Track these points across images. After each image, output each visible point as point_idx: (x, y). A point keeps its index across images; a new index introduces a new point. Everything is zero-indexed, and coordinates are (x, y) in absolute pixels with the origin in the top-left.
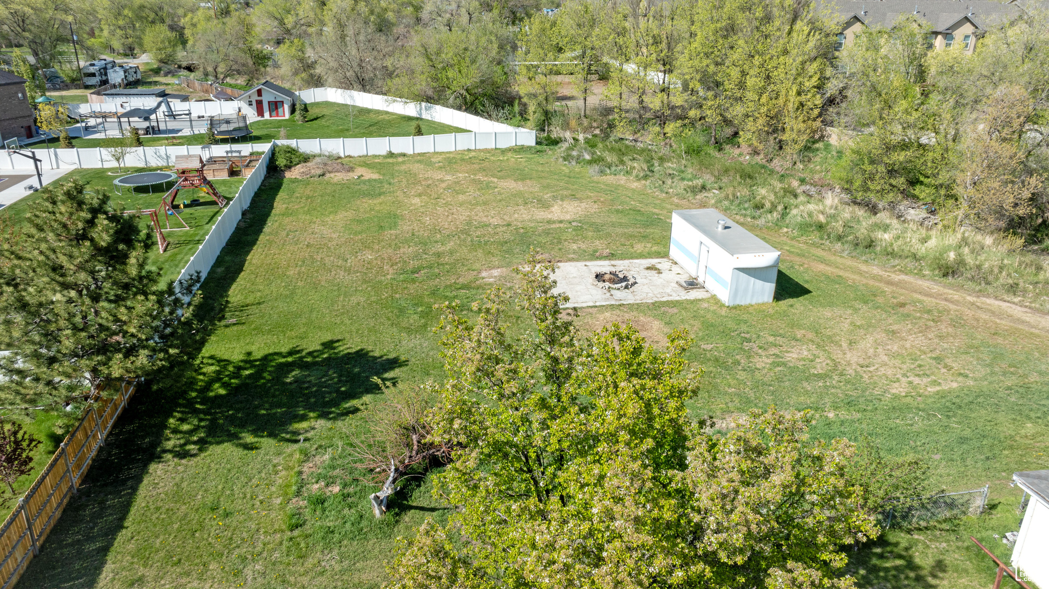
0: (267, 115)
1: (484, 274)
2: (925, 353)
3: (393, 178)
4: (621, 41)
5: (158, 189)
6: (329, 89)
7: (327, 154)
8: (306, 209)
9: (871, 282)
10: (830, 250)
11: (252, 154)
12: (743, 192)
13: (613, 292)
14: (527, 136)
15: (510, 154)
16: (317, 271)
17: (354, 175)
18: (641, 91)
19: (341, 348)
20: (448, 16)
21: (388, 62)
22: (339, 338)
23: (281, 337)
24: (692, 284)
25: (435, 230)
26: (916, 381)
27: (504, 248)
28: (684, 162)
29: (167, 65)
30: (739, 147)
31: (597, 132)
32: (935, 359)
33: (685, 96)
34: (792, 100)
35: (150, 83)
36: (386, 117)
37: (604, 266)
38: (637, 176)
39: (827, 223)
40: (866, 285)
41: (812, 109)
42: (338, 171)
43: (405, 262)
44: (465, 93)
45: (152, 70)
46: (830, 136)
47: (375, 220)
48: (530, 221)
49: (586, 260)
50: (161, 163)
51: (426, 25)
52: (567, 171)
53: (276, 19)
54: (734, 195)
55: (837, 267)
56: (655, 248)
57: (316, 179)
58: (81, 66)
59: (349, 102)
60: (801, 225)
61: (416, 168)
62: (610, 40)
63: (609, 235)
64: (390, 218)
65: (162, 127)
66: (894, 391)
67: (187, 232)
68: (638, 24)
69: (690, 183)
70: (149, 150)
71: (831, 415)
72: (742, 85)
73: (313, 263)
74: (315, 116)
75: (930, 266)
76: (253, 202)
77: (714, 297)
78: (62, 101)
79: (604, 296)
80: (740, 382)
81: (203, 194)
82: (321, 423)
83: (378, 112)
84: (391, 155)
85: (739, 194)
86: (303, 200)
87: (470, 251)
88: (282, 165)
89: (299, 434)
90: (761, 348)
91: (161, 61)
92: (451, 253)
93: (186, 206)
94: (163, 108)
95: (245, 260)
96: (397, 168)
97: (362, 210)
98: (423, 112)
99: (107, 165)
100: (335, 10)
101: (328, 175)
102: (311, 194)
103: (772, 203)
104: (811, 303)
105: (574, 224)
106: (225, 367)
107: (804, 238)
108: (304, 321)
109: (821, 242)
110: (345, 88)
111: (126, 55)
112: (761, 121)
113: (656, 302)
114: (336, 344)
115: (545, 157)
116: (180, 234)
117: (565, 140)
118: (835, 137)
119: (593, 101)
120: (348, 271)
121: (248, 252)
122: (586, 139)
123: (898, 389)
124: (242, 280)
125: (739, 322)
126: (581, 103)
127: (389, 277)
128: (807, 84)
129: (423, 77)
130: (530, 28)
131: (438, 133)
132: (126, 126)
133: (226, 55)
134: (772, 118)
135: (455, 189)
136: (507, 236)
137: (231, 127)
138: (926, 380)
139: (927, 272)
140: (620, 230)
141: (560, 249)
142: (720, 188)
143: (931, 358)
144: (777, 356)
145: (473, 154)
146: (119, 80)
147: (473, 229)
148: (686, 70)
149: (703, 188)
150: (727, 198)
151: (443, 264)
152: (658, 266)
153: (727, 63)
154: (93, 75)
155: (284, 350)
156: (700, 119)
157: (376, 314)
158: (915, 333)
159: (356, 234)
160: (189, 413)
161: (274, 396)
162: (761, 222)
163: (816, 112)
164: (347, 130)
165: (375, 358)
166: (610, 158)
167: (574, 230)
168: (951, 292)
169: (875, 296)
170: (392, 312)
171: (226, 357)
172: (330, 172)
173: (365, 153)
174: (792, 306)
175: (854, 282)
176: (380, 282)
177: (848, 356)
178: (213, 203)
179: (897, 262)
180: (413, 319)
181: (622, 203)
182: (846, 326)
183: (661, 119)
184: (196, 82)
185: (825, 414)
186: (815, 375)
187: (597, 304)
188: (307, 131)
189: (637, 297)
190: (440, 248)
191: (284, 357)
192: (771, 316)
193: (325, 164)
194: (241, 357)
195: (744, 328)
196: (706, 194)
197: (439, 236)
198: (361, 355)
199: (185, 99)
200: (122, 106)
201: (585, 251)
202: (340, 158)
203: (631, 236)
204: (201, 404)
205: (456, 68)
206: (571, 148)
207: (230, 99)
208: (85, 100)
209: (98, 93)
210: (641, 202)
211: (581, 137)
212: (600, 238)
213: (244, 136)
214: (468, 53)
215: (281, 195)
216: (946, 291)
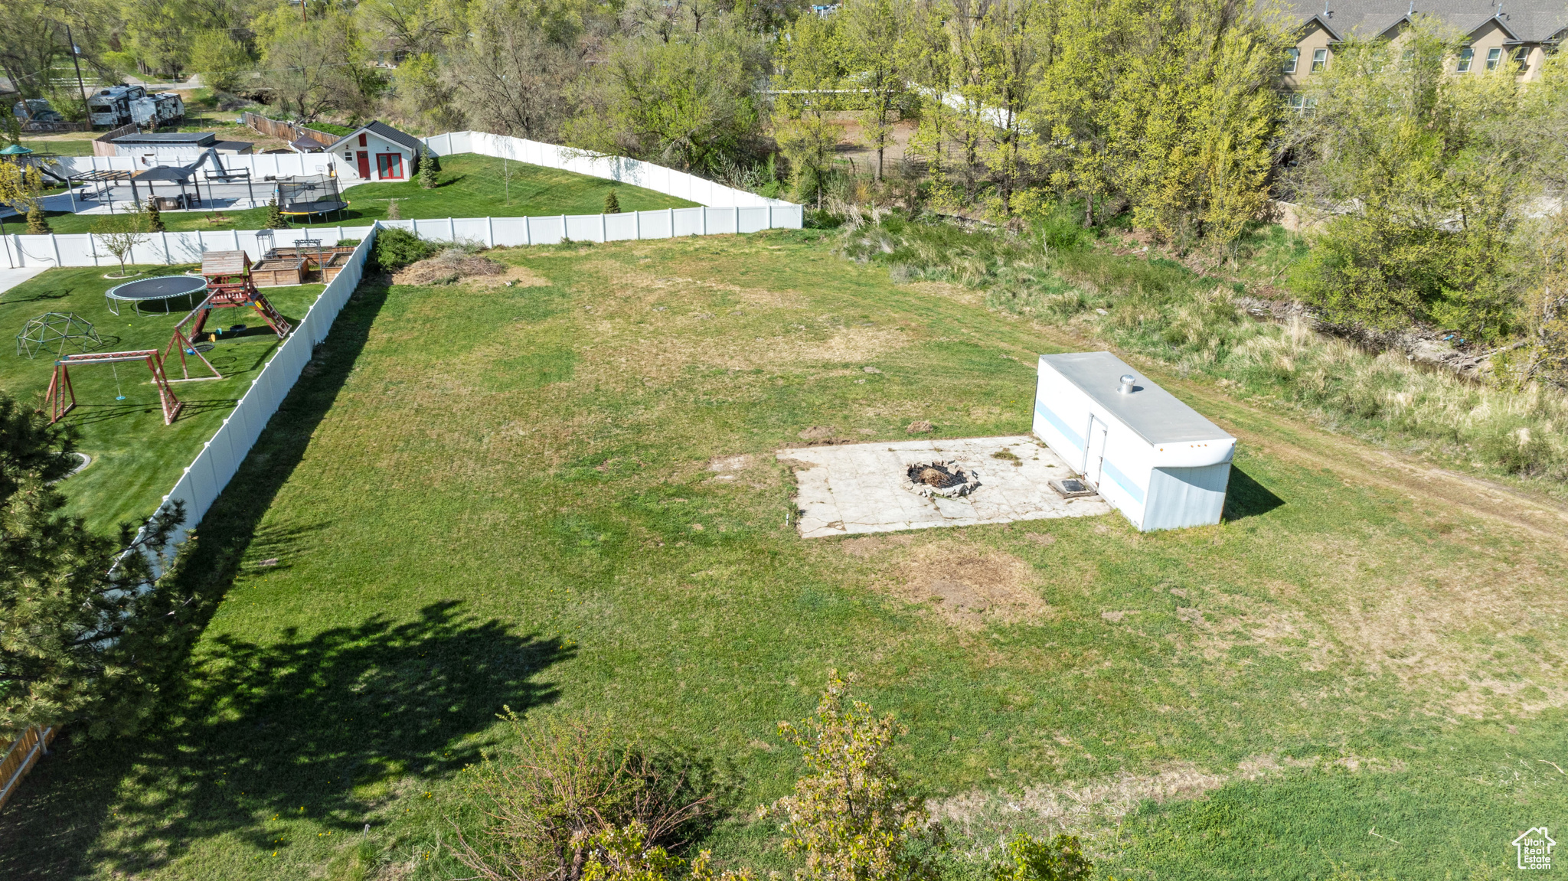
0: (374, 176)
1: (716, 466)
2: (1503, 629)
3: (569, 286)
4: (939, 58)
5: (179, 304)
6: (474, 134)
7: (464, 243)
8: (421, 341)
9: (1383, 483)
10: (1304, 420)
11: (340, 244)
12: (1149, 314)
13: (940, 502)
14: (789, 214)
15: (760, 244)
16: (429, 461)
17: (505, 280)
18: (972, 139)
19: (458, 620)
20: (663, 17)
21: (568, 92)
22: (456, 598)
23: (353, 596)
24: (1076, 487)
25: (635, 381)
26: (1499, 687)
27: (751, 416)
28: (1045, 259)
29: (226, 94)
30: (1131, 231)
31: (901, 204)
32: (1524, 640)
33: (1045, 148)
34: (1222, 157)
35: (197, 122)
36: (563, 180)
37: (921, 452)
38: (969, 283)
39: (1297, 372)
40: (1374, 488)
41: (1254, 173)
42: (479, 273)
43: (581, 442)
44: (689, 142)
45: (204, 101)
46: (1281, 215)
47: (536, 361)
48: (794, 364)
49: (890, 439)
50: (191, 259)
51: (626, 33)
52: (854, 273)
53: (394, 22)
54: (1134, 320)
55: (1320, 453)
56: (1007, 416)
57: (443, 287)
58: (87, 96)
59: (506, 155)
60: (1251, 373)
61: (608, 266)
62: (921, 56)
63: (927, 390)
64: (560, 358)
65: (204, 195)
66: (1460, 710)
67: (217, 384)
68: (967, 30)
69: (1060, 297)
70: (173, 237)
71: (1353, 765)
72: (1137, 132)
73: (423, 445)
74: (450, 177)
75: (1483, 452)
76: (336, 328)
77: (1114, 513)
78: (48, 153)
79: (924, 511)
80: (1181, 692)
81: (253, 314)
82: (409, 783)
83: (550, 172)
84: (568, 244)
85: (1142, 317)
86: (418, 326)
87: (692, 421)
88: (388, 263)
89: (367, 810)
90: (1209, 618)
91: (218, 87)
92: (661, 424)
93: (219, 337)
94: (209, 164)
95: (308, 439)
96: (576, 268)
97: (514, 344)
98: (623, 171)
99: (103, 262)
100: (485, 8)
101: (463, 280)
102: (432, 314)
103: (1200, 335)
104: (1285, 524)
105: (868, 370)
106: (244, 662)
107: (1258, 397)
108: (396, 561)
109: (1287, 405)
110: (499, 133)
111: (167, 77)
112: (1169, 192)
113: (1016, 523)
114: (449, 612)
115: (818, 248)
116: (205, 388)
117: (851, 220)
118: (1290, 216)
119: (894, 153)
120: (483, 460)
121: (314, 424)
122: (883, 216)
123: (1468, 706)
124: (297, 479)
125: (1165, 563)
126: (873, 156)
127: (552, 471)
128: (1247, 132)
129: (622, 117)
130: (795, 36)
131: (645, 209)
132: (145, 195)
133: (317, 78)
134: (1187, 186)
135: (671, 305)
136: (756, 393)
137: (313, 196)
138: (1515, 686)
139: (1479, 465)
140: (945, 382)
141: (846, 418)
142: (1110, 306)
143: (1515, 638)
144: (1240, 635)
145: (701, 243)
146: (148, 117)
147: (699, 378)
148: (1046, 107)
149: (1081, 305)
150: (1122, 323)
151: (645, 447)
152: (1015, 451)
153: (1114, 96)
154: (107, 109)
155: (355, 623)
156: (1069, 187)
157: (524, 547)
158: (1477, 587)
159: (501, 387)
160: (161, 763)
161: (327, 725)
162: (1182, 367)
163: (1261, 177)
164: (501, 201)
165: (517, 641)
166: (925, 251)
167: (869, 381)
168: (1528, 503)
169: (1394, 510)
170: (553, 543)
171: (248, 640)
172: (466, 275)
173: (526, 241)
174: (1253, 530)
175: (1353, 483)
176: (536, 482)
177: (1365, 632)
178: (267, 331)
179: (1423, 443)
180: (590, 558)
181: (947, 332)
182: (1352, 570)
183: (1004, 184)
184: (268, 121)
185: (1341, 761)
186: (1312, 676)
187: (914, 526)
188: (437, 202)
189: (981, 513)
190: (642, 415)
191: (354, 638)
192: (1219, 552)
193: (460, 261)
194: (278, 639)
195: (1174, 576)
196: (1086, 317)
197: (640, 392)
198: (493, 633)
199: (246, 149)
200: (144, 160)
201: (888, 422)
202: (484, 249)
203: (965, 393)
204: (189, 742)
205: (674, 102)
206: (859, 234)
207: (317, 149)
208: (87, 150)
209: (107, 140)
210: (978, 330)
211: (876, 214)
212: (912, 397)
213: (333, 211)
214: (694, 79)
215: (384, 315)
216: (1519, 501)
